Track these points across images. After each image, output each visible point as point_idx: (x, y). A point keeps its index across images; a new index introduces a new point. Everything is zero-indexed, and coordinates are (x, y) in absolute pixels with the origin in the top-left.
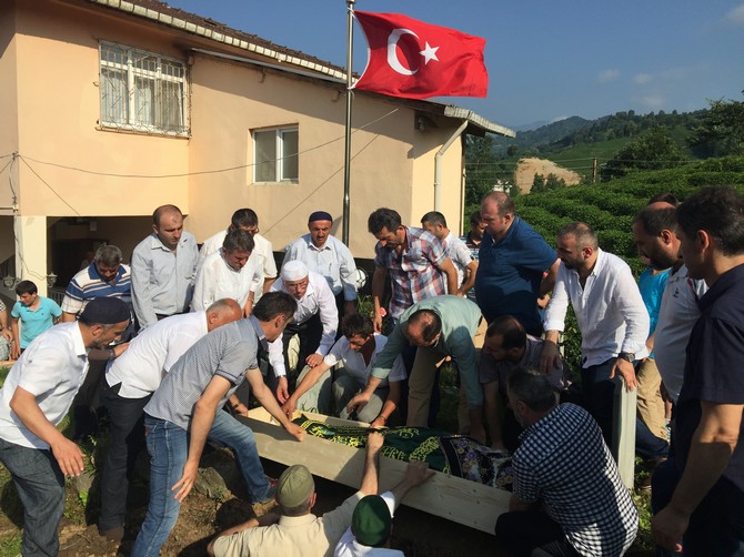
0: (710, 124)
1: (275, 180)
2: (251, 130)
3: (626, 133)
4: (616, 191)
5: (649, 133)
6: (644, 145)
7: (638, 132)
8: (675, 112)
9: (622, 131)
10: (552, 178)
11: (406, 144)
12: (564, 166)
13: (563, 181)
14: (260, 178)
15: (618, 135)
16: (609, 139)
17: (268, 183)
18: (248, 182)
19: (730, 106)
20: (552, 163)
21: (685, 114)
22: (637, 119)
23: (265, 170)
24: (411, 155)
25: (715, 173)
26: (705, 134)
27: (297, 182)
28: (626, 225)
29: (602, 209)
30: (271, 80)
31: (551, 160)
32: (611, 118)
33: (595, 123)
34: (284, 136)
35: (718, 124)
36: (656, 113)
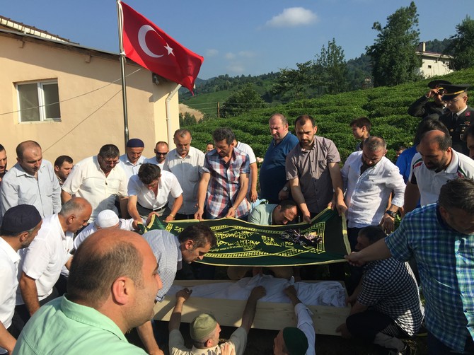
0: (282, 82)
1: (39, 119)
2: (15, 83)
3: (226, 87)
4: (249, 121)
5: (245, 87)
6: (242, 94)
7: (232, 87)
8: (250, 75)
9: (223, 87)
10: (187, 114)
11: (147, 93)
12: (193, 107)
13: (193, 116)
14: (24, 118)
15: (221, 89)
16: (217, 91)
17: (33, 122)
18: (15, 122)
19: (291, 72)
20: (186, 106)
21: (255, 77)
22: (231, 80)
23: (30, 112)
24: (152, 100)
25: (301, 109)
26: (280, 88)
27: (60, 121)
28: (263, 140)
29: (244, 132)
30: (30, 47)
31: (185, 104)
32: (216, 79)
33: (207, 81)
34: (45, 88)
35: (286, 82)
36: (240, 76)
